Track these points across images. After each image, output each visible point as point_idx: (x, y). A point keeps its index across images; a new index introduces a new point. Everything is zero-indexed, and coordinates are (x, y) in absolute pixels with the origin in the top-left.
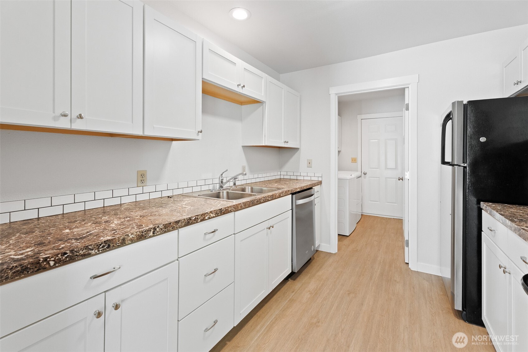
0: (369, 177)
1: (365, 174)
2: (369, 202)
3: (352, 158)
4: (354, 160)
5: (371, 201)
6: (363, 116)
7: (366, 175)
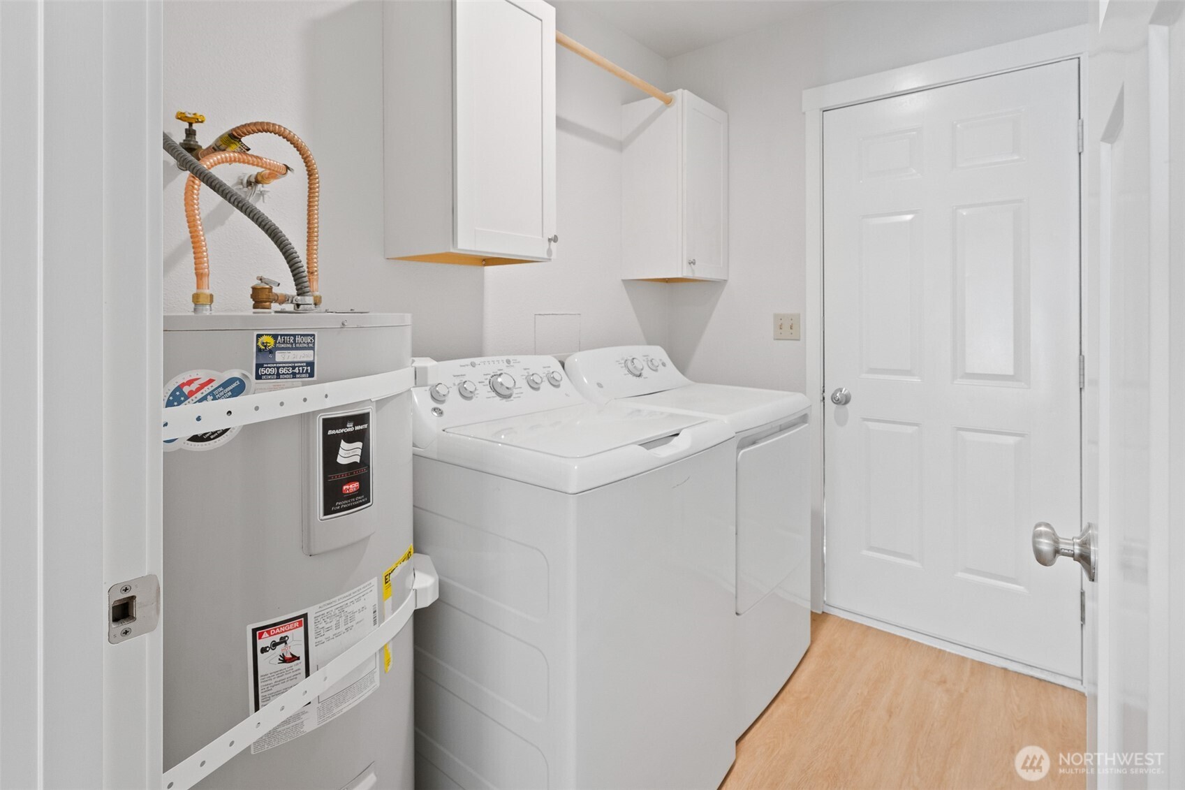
0: (865, 419)
1: (843, 401)
2: (865, 552)
3: (776, 316)
4: (788, 327)
5: (871, 548)
6: (836, 93)
7: (848, 406)
